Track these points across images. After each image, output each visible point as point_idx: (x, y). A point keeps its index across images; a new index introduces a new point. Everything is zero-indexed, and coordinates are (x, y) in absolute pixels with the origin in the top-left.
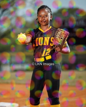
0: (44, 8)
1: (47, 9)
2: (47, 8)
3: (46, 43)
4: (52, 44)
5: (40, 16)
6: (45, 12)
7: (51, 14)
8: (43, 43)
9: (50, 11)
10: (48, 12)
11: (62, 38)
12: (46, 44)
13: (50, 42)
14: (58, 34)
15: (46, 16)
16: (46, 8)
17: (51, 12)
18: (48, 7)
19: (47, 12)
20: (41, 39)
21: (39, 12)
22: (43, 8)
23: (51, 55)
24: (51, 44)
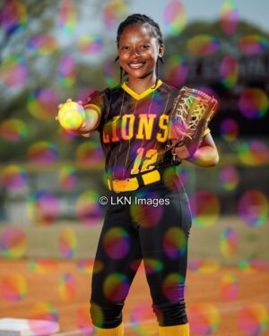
0: (136, 22)
1: (147, 27)
2: (146, 24)
3: (144, 132)
4: (163, 136)
5: (127, 48)
6: (142, 36)
7: (160, 42)
8: (136, 131)
9: (155, 33)
10: (152, 35)
11: (194, 118)
12: (145, 137)
13: (156, 129)
14: (182, 105)
15: (145, 47)
16: (143, 21)
17: (159, 33)
18: (151, 18)
19: (148, 37)
20: (128, 119)
21: (121, 36)
22: (133, 22)
23: (159, 171)
24: (159, 135)
